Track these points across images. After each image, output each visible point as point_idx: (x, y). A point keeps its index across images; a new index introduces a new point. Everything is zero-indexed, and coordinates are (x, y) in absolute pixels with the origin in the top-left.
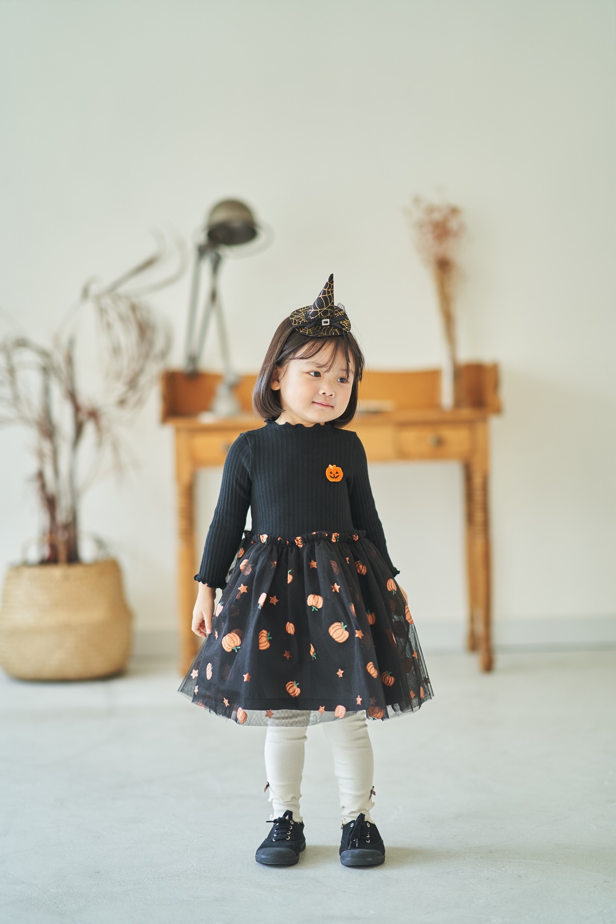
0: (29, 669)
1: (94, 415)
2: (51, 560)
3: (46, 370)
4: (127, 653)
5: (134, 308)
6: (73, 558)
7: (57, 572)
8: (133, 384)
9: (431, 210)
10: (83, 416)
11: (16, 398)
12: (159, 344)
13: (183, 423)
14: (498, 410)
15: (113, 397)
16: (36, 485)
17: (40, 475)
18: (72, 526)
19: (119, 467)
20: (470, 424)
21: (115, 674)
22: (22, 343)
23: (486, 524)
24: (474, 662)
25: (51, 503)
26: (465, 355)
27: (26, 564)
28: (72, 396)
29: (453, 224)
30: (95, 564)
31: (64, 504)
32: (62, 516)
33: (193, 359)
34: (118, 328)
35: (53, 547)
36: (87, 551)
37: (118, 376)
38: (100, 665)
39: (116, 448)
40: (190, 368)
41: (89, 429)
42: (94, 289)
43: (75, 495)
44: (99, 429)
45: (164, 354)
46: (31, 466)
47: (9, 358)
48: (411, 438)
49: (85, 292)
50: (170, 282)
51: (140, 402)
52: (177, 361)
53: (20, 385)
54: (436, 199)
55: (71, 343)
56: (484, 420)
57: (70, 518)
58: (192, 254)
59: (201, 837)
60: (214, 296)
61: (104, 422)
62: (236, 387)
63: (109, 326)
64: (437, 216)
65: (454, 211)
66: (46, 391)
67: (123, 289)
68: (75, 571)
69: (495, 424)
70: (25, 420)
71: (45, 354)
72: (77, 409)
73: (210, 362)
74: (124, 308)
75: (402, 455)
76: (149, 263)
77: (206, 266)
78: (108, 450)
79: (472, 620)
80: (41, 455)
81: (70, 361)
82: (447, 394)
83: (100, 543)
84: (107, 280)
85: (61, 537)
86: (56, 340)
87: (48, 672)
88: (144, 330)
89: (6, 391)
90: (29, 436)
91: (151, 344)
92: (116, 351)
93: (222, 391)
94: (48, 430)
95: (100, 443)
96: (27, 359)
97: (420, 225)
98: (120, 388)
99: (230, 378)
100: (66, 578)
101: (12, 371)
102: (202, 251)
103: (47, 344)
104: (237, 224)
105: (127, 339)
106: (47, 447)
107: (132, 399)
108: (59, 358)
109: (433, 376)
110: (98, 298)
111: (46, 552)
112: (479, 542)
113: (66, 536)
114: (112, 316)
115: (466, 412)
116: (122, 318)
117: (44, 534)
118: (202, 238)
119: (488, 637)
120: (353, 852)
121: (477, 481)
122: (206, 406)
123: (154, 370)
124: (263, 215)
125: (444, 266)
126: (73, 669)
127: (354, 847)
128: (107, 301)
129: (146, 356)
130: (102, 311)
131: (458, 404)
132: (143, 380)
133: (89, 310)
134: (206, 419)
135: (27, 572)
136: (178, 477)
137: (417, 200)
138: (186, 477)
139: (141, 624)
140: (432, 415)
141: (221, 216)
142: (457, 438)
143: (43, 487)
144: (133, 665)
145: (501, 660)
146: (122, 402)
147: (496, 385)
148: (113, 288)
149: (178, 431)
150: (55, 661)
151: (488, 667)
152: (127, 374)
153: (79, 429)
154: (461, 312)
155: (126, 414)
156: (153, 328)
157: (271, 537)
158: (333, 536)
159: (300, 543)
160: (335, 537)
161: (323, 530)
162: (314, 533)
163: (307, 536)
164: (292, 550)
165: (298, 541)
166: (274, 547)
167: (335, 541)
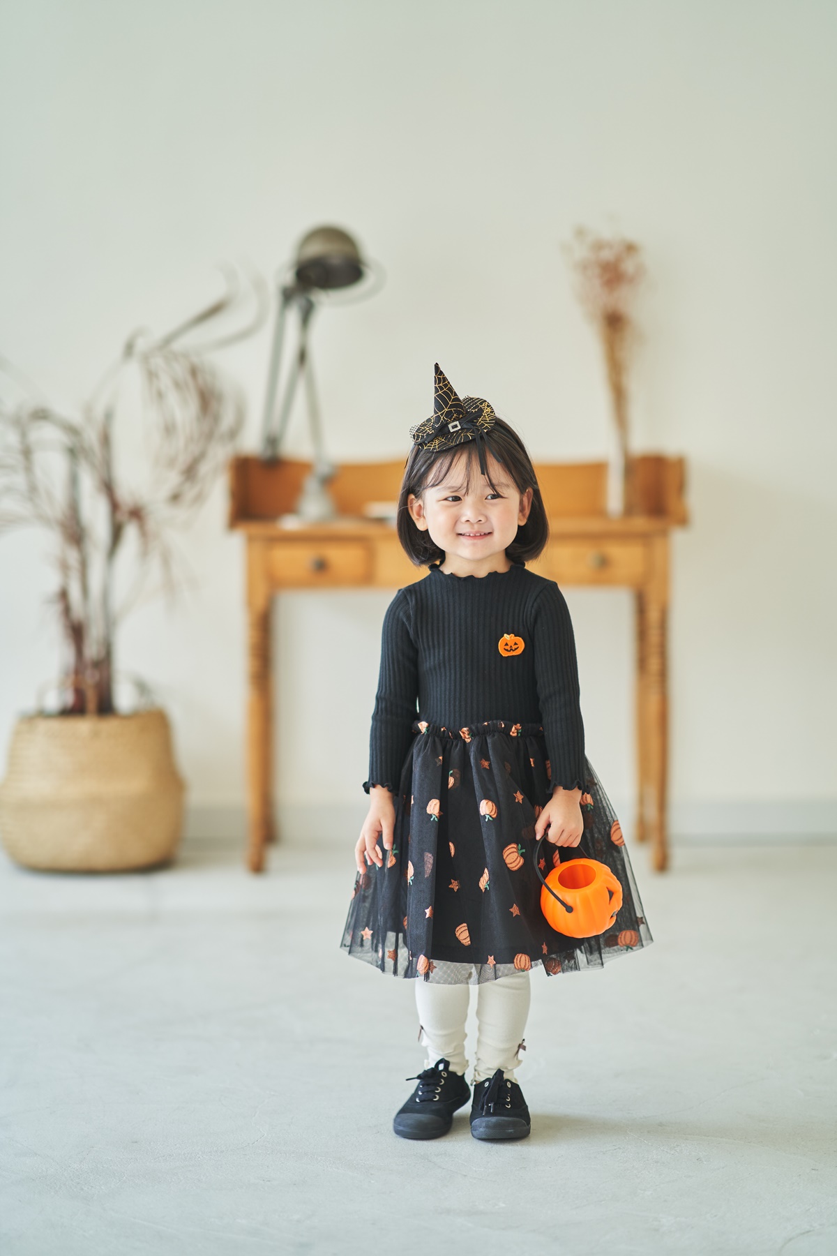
0: (44, 856)
1: (137, 514)
2: (75, 710)
3: (73, 453)
4: (176, 837)
5: (194, 372)
6: (105, 707)
7: (83, 727)
8: (190, 472)
9: (599, 246)
10: (122, 516)
11: (33, 489)
12: (227, 420)
13: (257, 529)
14: (683, 521)
15: (164, 491)
16: (56, 609)
17: (64, 595)
18: (104, 664)
19: (170, 586)
20: (645, 538)
21: (159, 865)
22: (41, 415)
23: (663, 675)
24: (644, 856)
25: (77, 632)
26: (641, 443)
27: (43, 714)
28: (108, 487)
29: (629, 266)
30: (134, 715)
31: (94, 634)
32: (92, 650)
33: (272, 441)
34: (173, 398)
35: (79, 693)
36: (124, 698)
37: (171, 462)
38: (139, 853)
39: (166, 561)
40: (269, 453)
41: (131, 533)
42: (141, 345)
43: (110, 623)
44: (143, 533)
45: (233, 434)
46: (51, 581)
47: (24, 435)
48: (566, 555)
49: (129, 349)
50: (244, 335)
51: (200, 498)
52: (251, 442)
53: (38, 472)
54: (606, 232)
55: (109, 417)
56: (664, 533)
57: (103, 654)
58: (274, 300)
59: (274, 1095)
60: (302, 357)
61: (151, 524)
62: (328, 482)
63: (160, 395)
64: (607, 255)
65: (631, 248)
66: (74, 481)
67: (179, 345)
68: (108, 726)
69: (679, 540)
70: (43, 519)
71: (72, 430)
72: (114, 506)
73: (296, 446)
74: (180, 370)
76: (215, 310)
77: (293, 316)
78: (155, 563)
79: (642, 801)
80: (64, 567)
81: (106, 440)
82: (614, 496)
83: (142, 688)
84: (158, 332)
85: (90, 678)
86: (88, 411)
88: (208, 400)
89: (19, 480)
90: (49, 541)
91: (216, 419)
92: (169, 429)
93: (311, 486)
94: (75, 534)
95: (144, 553)
96: (48, 436)
97: (584, 267)
98: (173, 479)
99: (323, 469)
100: (96, 734)
101: (27, 453)
102: (288, 296)
103: (74, 416)
104: (336, 261)
105: (184, 412)
106: (73, 556)
107: (190, 494)
108: (91, 437)
109: (596, 470)
110: (146, 358)
111: (69, 698)
112: (654, 699)
113: (97, 676)
114: (165, 382)
115: (640, 523)
116: (177, 385)
117: (67, 674)
118: (288, 277)
119: (662, 826)
120: (488, 1121)
121: (653, 615)
122: (289, 508)
123: (219, 457)
124: (371, 250)
125: (614, 323)
126: (105, 856)
127: (489, 1114)
128: (158, 362)
129: (209, 436)
130: (151, 375)
131: (629, 510)
132: (204, 468)
133: (133, 374)
134: (290, 524)
135: (44, 726)
136: (250, 602)
137: (580, 233)
138: (260, 602)
139: (196, 796)
140: (594, 525)
141: (315, 249)
142: (627, 557)
143: (67, 610)
144: (183, 853)
145: (679, 856)
146: (175, 498)
147: (681, 487)
148: (167, 342)
149: (251, 540)
150: (79, 845)
151: (662, 865)
152: (183, 460)
153: (117, 533)
154: (635, 387)
155: (181, 513)
156: (219, 398)
157: (434, 726)
158: (513, 728)
159: (467, 737)
160: (516, 729)
161: (497, 719)
162: (486, 723)
163: (477, 728)
164: (457, 745)
165: (464, 733)
166: (436, 739)
167: (515, 734)
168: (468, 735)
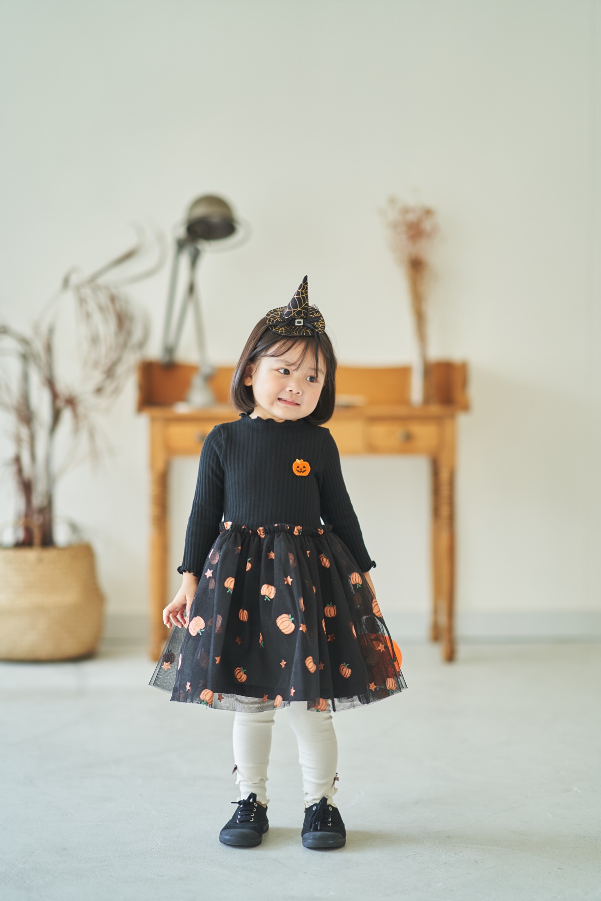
1: (71, 402)
2: (25, 543)
3: (25, 357)
4: (98, 636)
5: (113, 299)
6: (47, 541)
7: (31, 555)
8: (110, 372)
9: (406, 211)
10: (60, 403)
12: (137, 335)
13: (158, 412)
14: (466, 408)
15: (91, 386)
16: (13, 469)
17: (18, 460)
18: (47, 510)
19: (95, 454)
20: (438, 420)
21: (86, 656)
22: (2, 330)
23: (451, 519)
24: (437, 651)
25: (27, 487)
26: (436, 353)
27: (1, 546)
28: (50, 383)
29: (427, 225)
30: (69, 548)
31: (40, 488)
32: (38, 500)
33: (170, 350)
34: (97, 317)
35: (28, 530)
36: (61, 535)
37: (96, 365)
38: (71, 647)
39: (92, 435)
40: (167, 359)
41: (67, 416)
42: (75, 279)
43: (51, 480)
44: (76, 415)
45: (142, 345)
46: (8, 450)
48: (380, 432)
49: (66, 282)
50: (150, 273)
51: (117, 391)
52: (154, 351)
54: (411, 200)
55: (51, 331)
56: (452, 417)
57: (45, 503)
58: (171, 248)
59: (166, 816)
60: (191, 289)
61: (81, 410)
62: (211, 379)
63: (88, 315)
64: (411, 217)
65: (428, 212)
66: (25, 378)
67: (102, 281)
68: (49, 555)
69: (463, 421)
70: (3, 405)
71: (24, 341)
72: (55, 396)
73: (187, 354)
74: (103, 298)
75: (372, 449)
76: (128, 256)
77: (185, 260)
78: (84, 437)
79: (436, 611)
80: (18, 440)
81: (49, 349)
82: (416, 391)
83: (74, 528)
84: (87, 271)
85: (37, 520)
86: (36, 328)
87: (20, 652)
88: (123, 320)
90: (7, 421)
91: (129, 334)
92: (95, 340)
93: (197, 381)
94: (26, 416)
95: (76, 430)
96: (7, 345)
97: (395, 226)
98: (97, 377)
99: (206, 370)
100: (40, 561)
102: (181, 245)
103: (27, 332)
104: (216, 219)
105: (106, 328)
106: (24, 432)
107: (109, 387)
108: (38, 346)
109: (403, 372)
110: (78, 288)
111: (21, 535)
112: (445, 536)
113: (41, 519)
114: (92, 306)
115: (435, 409)
116: (101, 308)
117: (19, 517)
118: (181, 232)
119: (450, 628)
120: (315, 835)
121: (444, 476)
122: (182, 397)
123: (131, 360)
124: (241, 212)
125: (416, 266)
127: (316, 830)
128: (87, 292)
129: (124, 346)
130: (82, 301)
131: (427, 400)
132: (120, 370)
133: (69, 300)
134: (182, 409)
136: (152, 465)
137: (392, 201)
138: (160, 465)
139: (113, 607)
140: (401, 411)
141: (201, 211)
142: (425, 433)
143: (20, 471)
144: (103, 648)
145: (462, 651)
146: (99, 390)
147: (464, 383)
148: (93, 278)
149: (153, 420)
150: (26, 642)
151: (451, 657)
152: (105, 363)
153: (56, 416)
154: (432, 311)
155: (103, 402)
156: (131, 319)
157: (236, 525)
158: (296, 529)
159: (262, 534)
160: (297, 530)
161: (285, 522)
162: (276, 525)
163: (269, 527)
164: (254, 540)
165: (260, 531)
166: (238, 534)
167: (297, 534)
168: (263, 532)
